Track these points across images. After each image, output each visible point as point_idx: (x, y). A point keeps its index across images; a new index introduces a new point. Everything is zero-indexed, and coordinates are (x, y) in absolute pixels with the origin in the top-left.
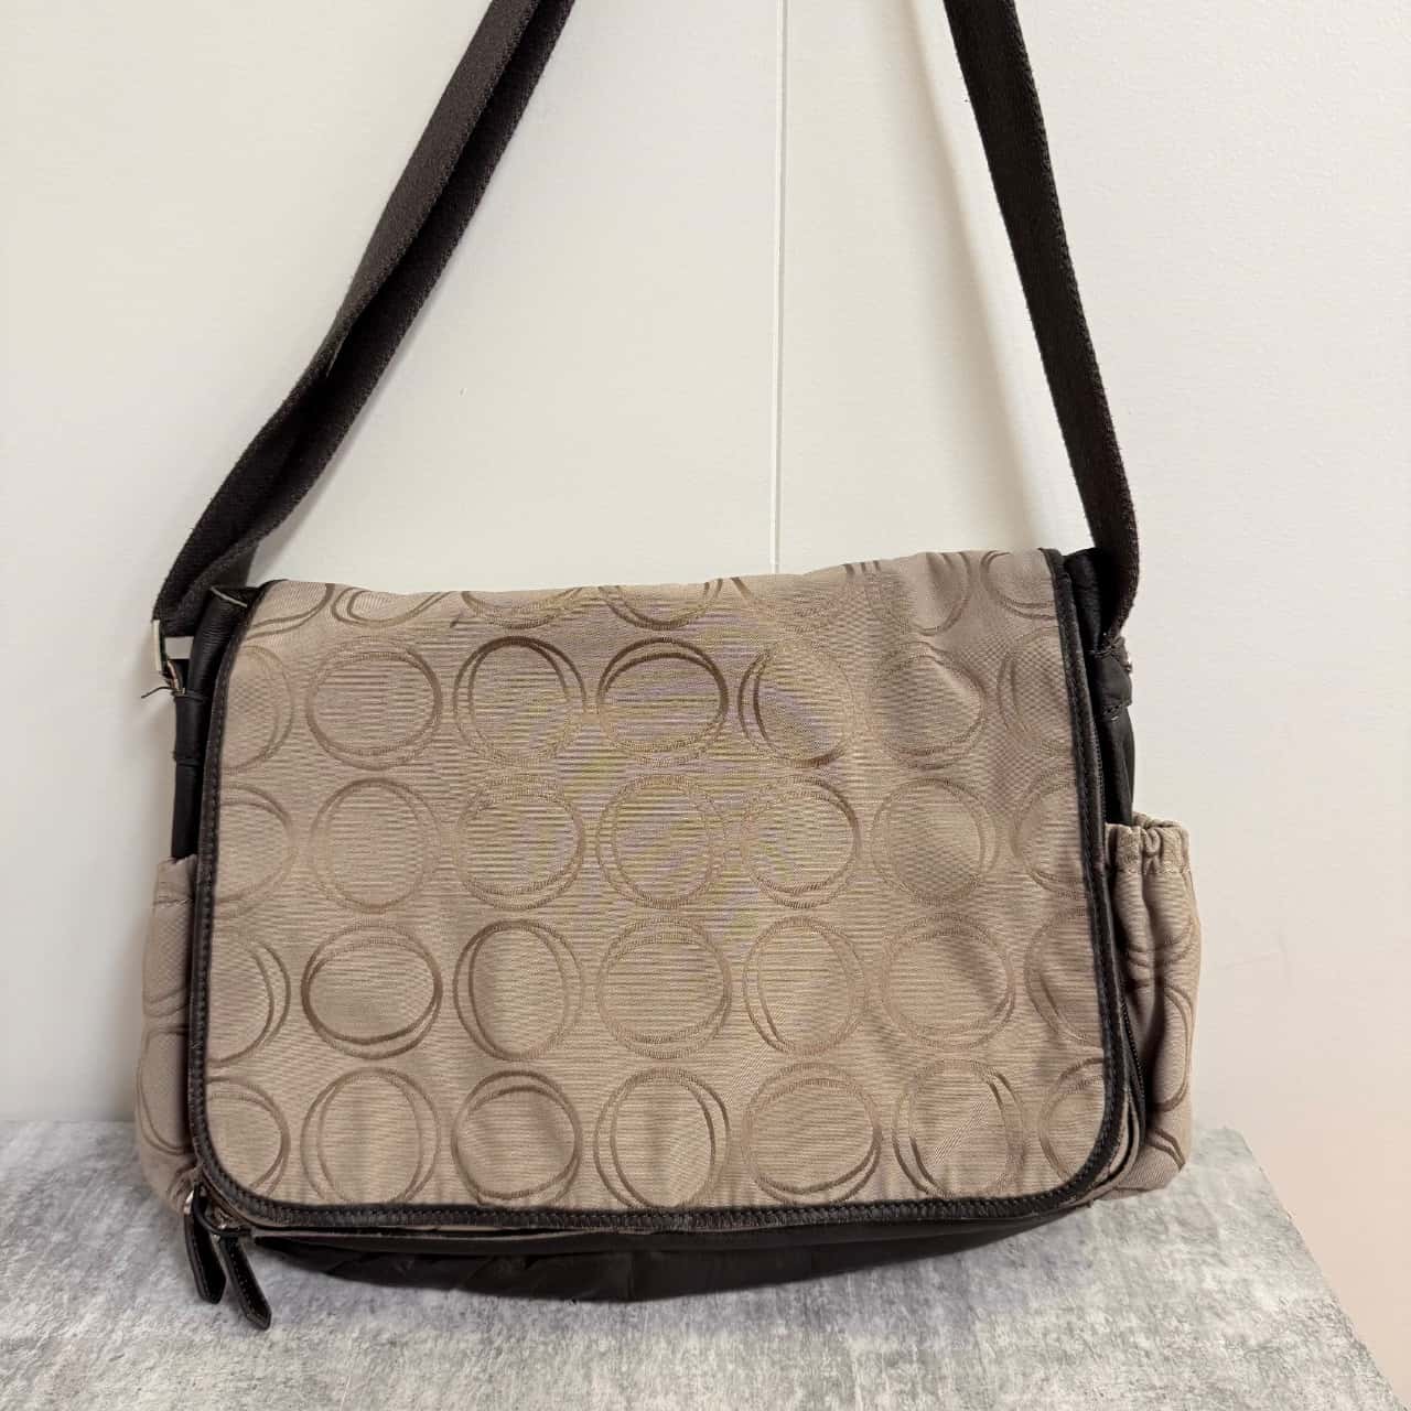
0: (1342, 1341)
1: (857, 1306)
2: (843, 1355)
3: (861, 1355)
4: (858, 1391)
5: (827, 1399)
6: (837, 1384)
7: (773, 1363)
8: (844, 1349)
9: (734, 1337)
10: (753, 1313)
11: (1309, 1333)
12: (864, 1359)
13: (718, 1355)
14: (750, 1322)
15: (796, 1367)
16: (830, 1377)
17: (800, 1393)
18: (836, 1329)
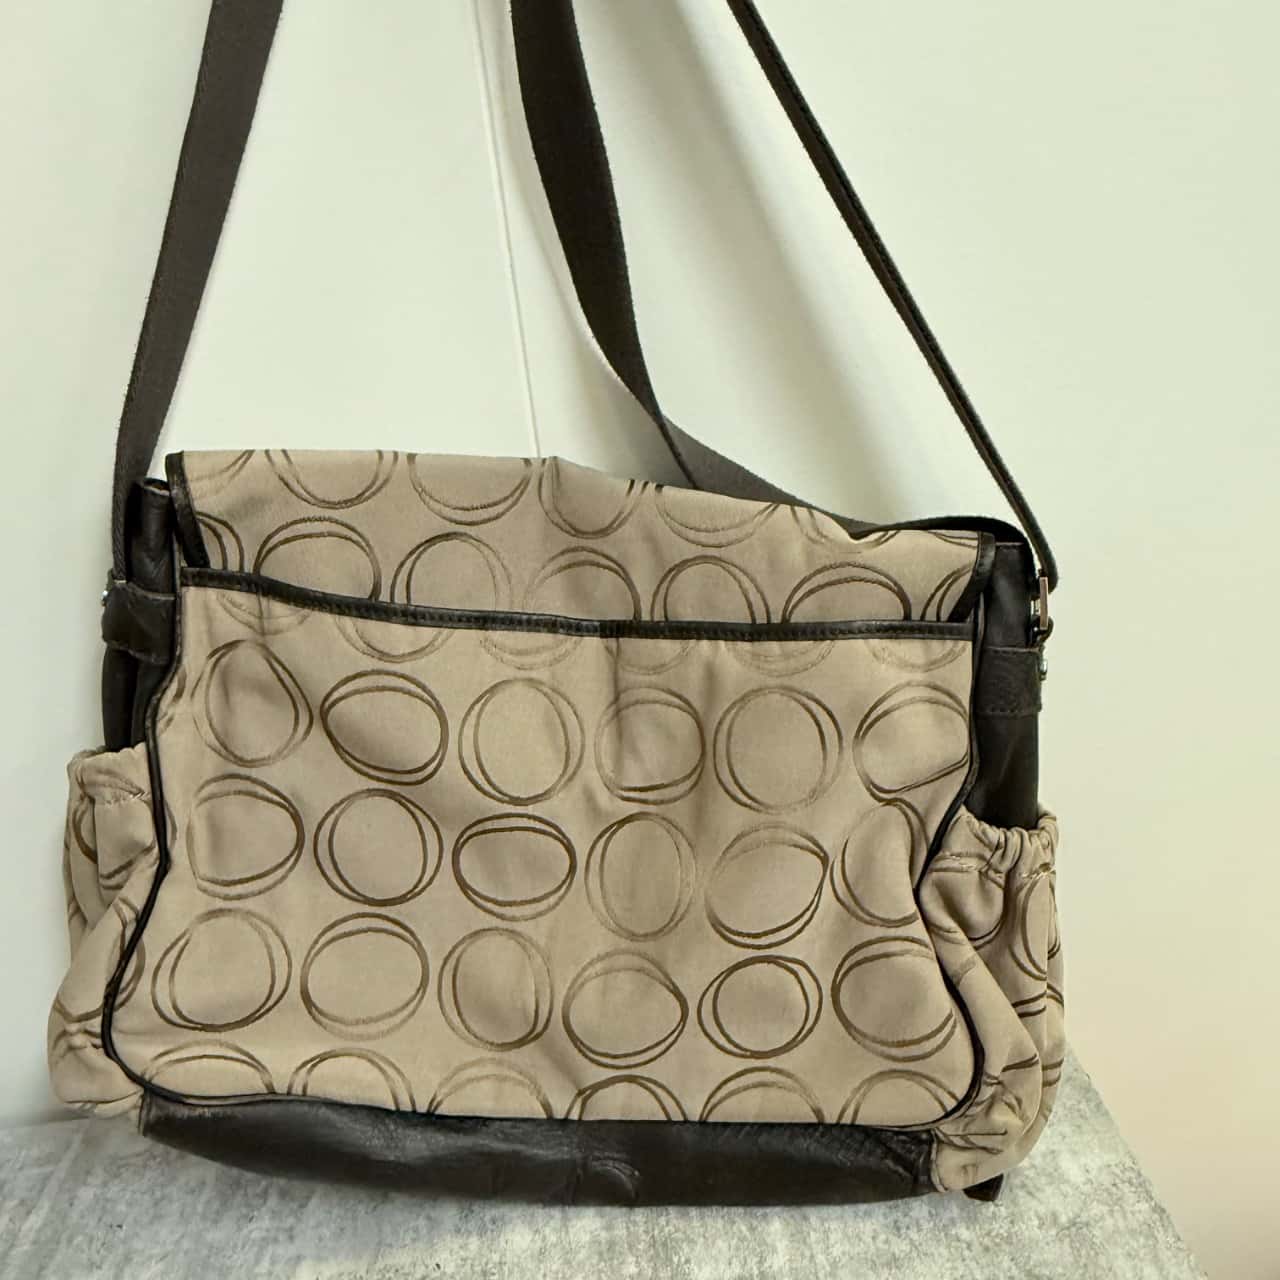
0: (1144, 1206)
11: (1115, 1202)
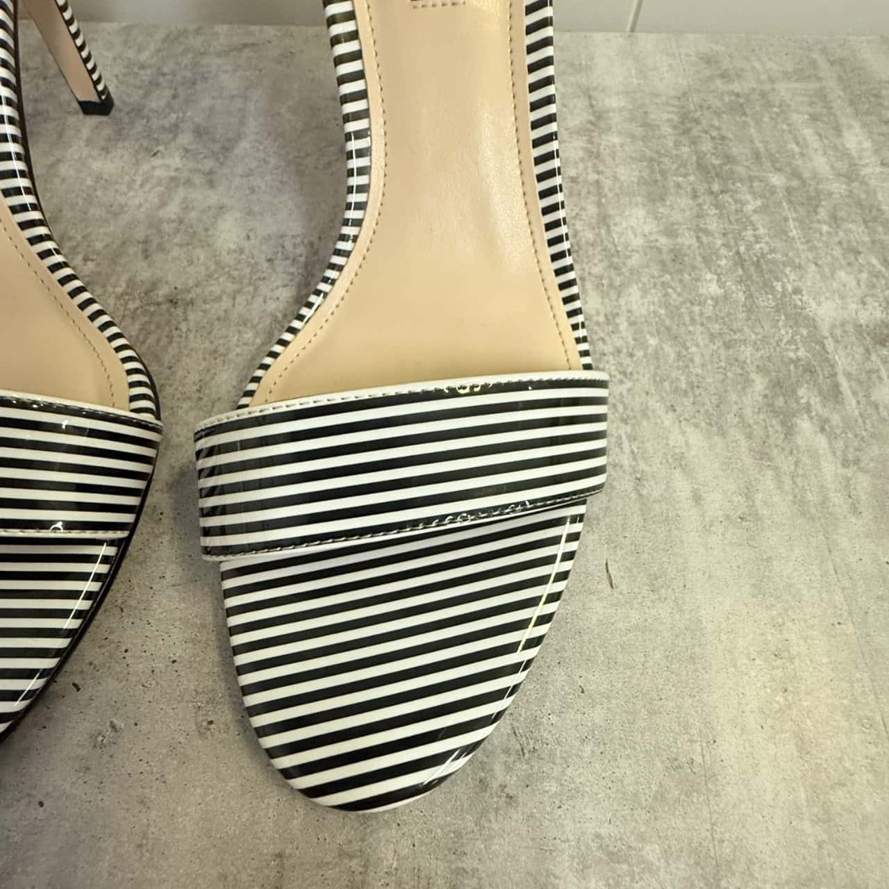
1: (810, 256)
2: (807, 326)
3: (833, 326)
4: (842, 380)
5: (801, 392)
6: (810, 370)
7: (712, 337)
8: (806, 317)
9: (650, 298)
10: (669, 263)
12: (838, 332)
13: (632, 324)
14: (668, 276)
15: (745, 342)
16: (799, 359)
17: (760, 384)
18: (790, 288)
